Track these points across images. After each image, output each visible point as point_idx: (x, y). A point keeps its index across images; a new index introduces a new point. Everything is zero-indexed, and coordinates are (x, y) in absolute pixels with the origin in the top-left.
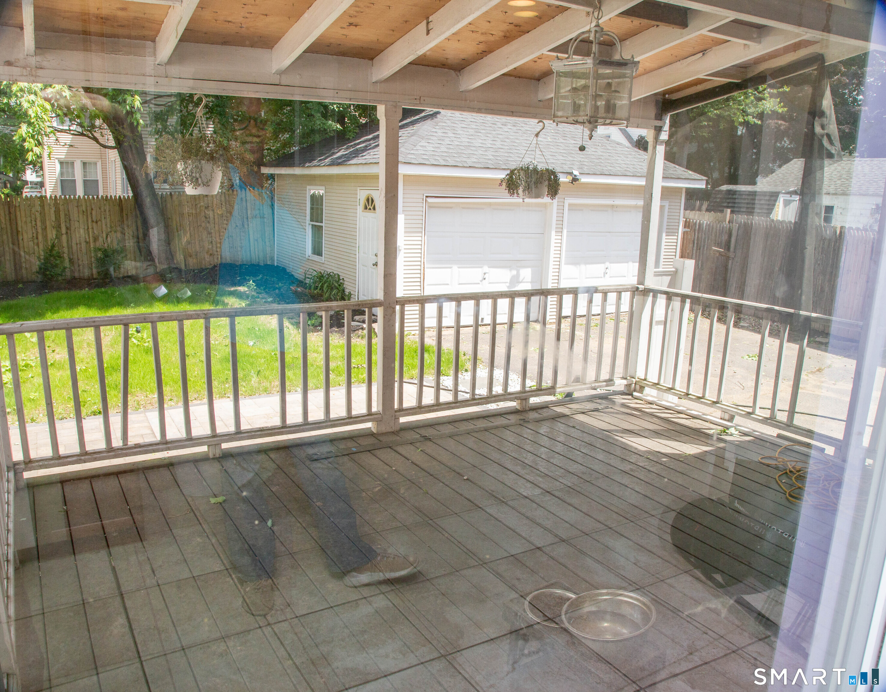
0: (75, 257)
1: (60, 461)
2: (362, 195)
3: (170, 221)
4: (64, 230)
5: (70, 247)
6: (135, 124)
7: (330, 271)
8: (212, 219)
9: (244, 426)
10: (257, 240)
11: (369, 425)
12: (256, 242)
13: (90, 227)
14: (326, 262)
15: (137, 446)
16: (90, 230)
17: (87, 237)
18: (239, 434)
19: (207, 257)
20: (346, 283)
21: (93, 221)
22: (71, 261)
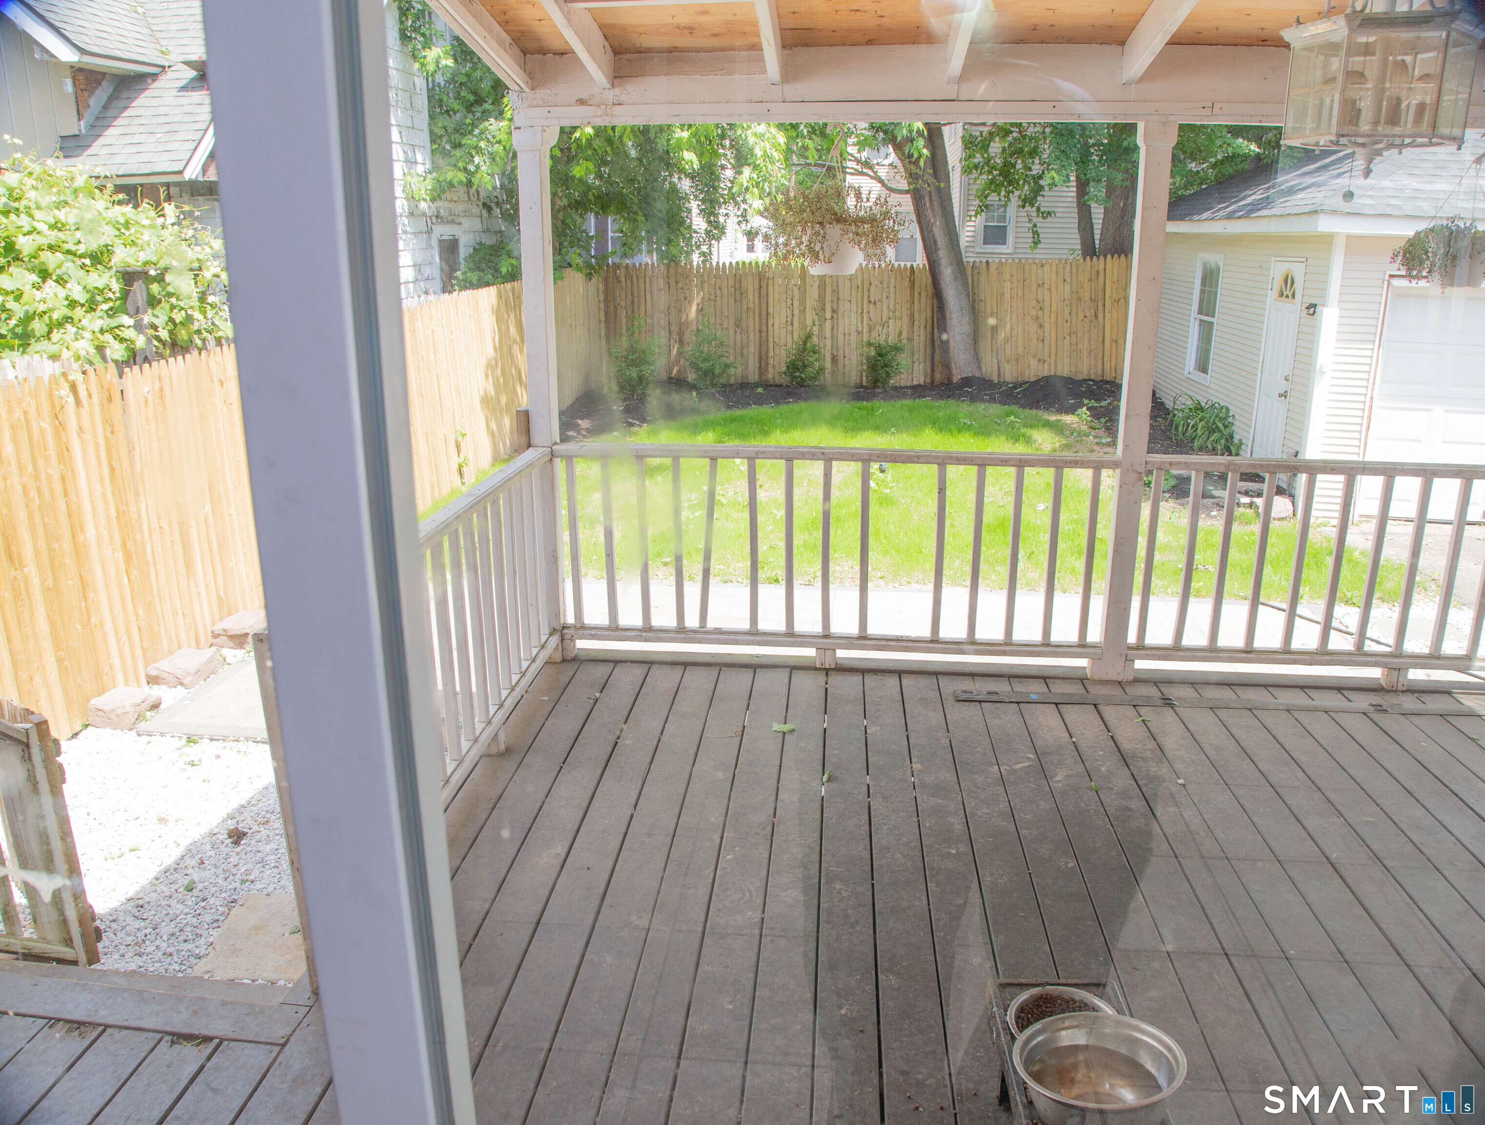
0: (841, 353)
1: (616, 633)
2: (1277, 271)
3: (982, 304)
4: (828, 314)
5: (834, 338)
6: (916, 156)
7: (1215, 400)
8: (1047, 304)
9: (873, 629)
10: (1116, 341)
11: (1083, 662)
12: (1114, 345)
13: (865, 310)
14: (1212, 386)
15: (718, 631)
16: (865, 315)
17: (859, 325)
18: (863, 639)
19: (1034, 363)
20: (1236, 423)
21: (870, 302)
22: (834, 359)
